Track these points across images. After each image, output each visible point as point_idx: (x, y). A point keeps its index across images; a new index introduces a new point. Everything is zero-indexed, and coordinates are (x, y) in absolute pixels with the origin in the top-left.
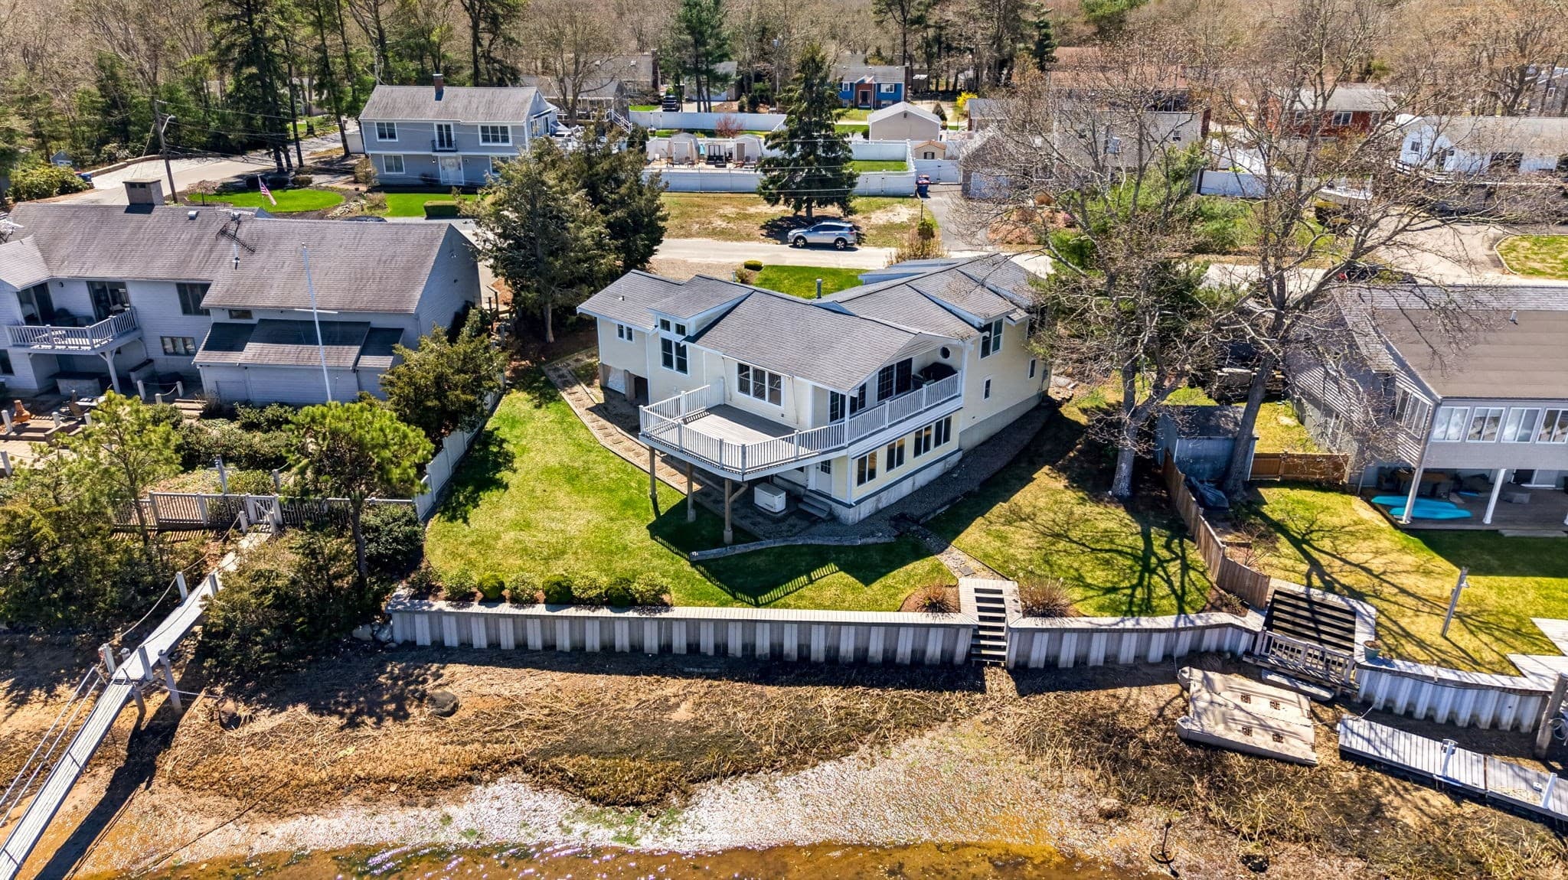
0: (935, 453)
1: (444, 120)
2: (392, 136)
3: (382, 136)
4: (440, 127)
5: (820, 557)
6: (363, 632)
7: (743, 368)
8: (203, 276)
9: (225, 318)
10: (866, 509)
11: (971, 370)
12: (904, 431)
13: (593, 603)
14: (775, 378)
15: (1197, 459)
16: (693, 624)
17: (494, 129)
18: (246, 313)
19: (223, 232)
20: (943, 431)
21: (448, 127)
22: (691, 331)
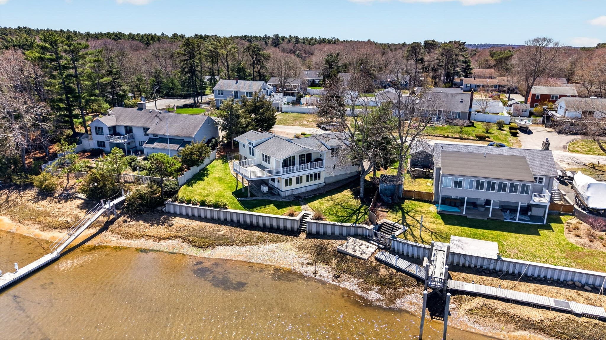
0: (314, 182)
1: (236, 90)
2: (222, 94)
3: (219, 94)
4: (235, 92)
5: (270, 202)
6: (159, 208)
7: (263, 155)
8: (149, 126)
9: (151, 136)
10: (288, 194)
11: (328, 161)
12: (304, 174)
13: (211, 206)
14: (269, 157)
15: (386, 189)
16: (231, 213)
17: (250, 93)
18: (157, 135)
19: (156, 116)
20: (318, 176)
21: (237, 92)
22: (254, 145)
